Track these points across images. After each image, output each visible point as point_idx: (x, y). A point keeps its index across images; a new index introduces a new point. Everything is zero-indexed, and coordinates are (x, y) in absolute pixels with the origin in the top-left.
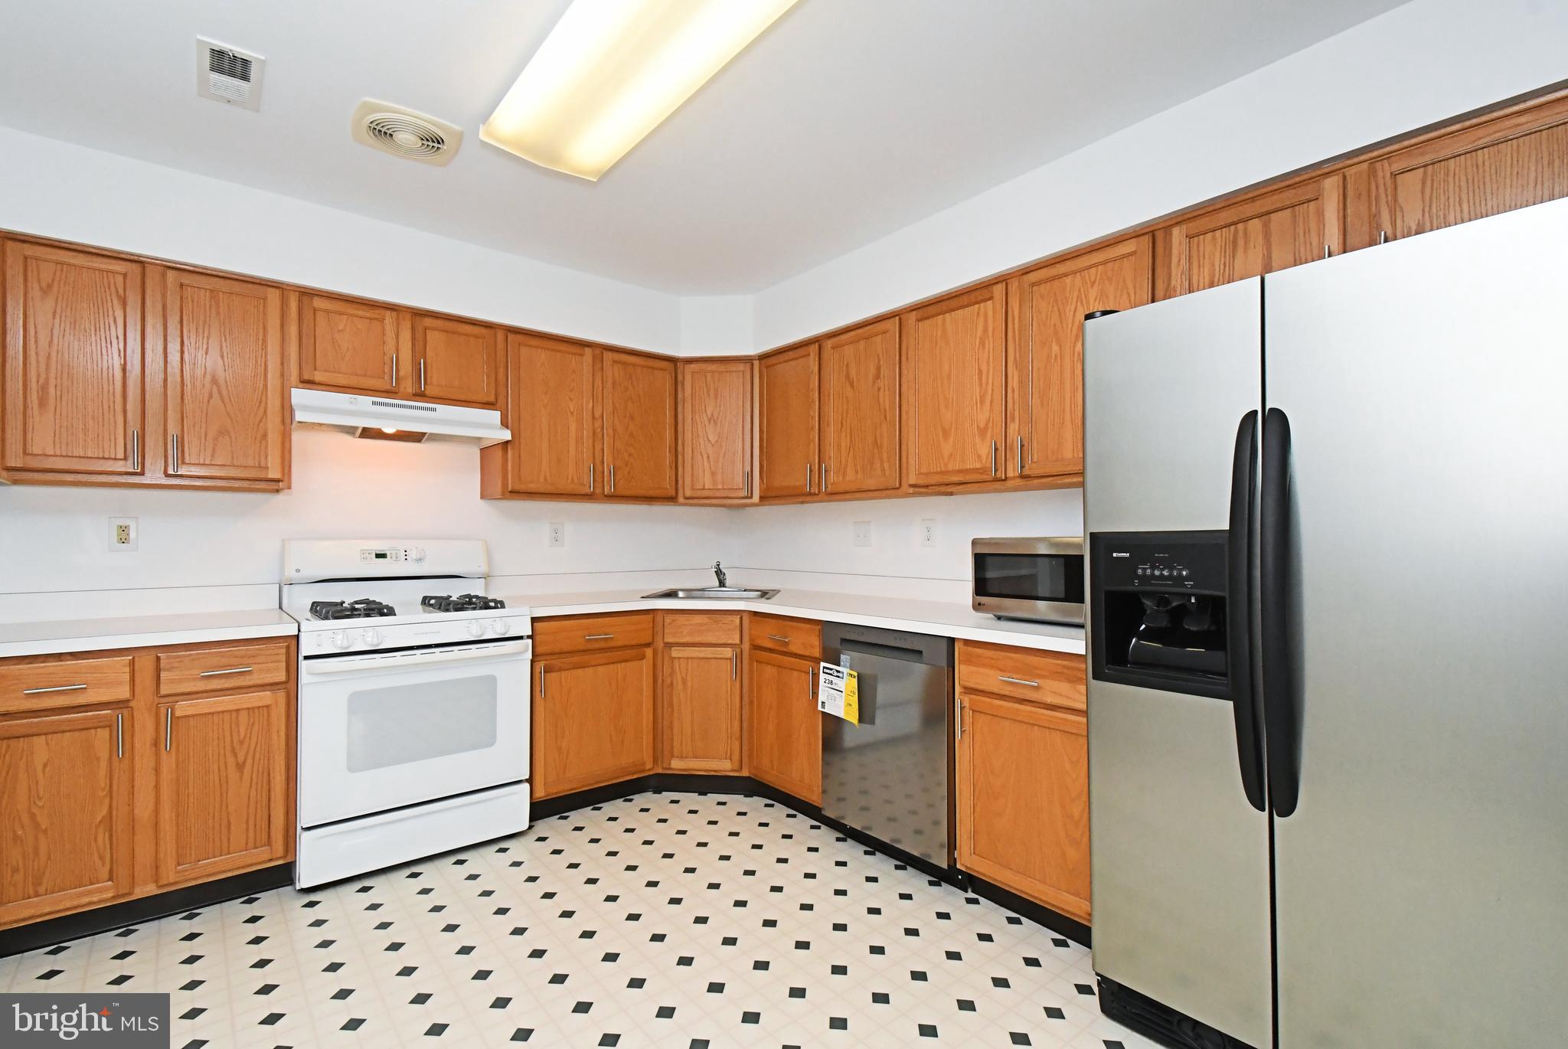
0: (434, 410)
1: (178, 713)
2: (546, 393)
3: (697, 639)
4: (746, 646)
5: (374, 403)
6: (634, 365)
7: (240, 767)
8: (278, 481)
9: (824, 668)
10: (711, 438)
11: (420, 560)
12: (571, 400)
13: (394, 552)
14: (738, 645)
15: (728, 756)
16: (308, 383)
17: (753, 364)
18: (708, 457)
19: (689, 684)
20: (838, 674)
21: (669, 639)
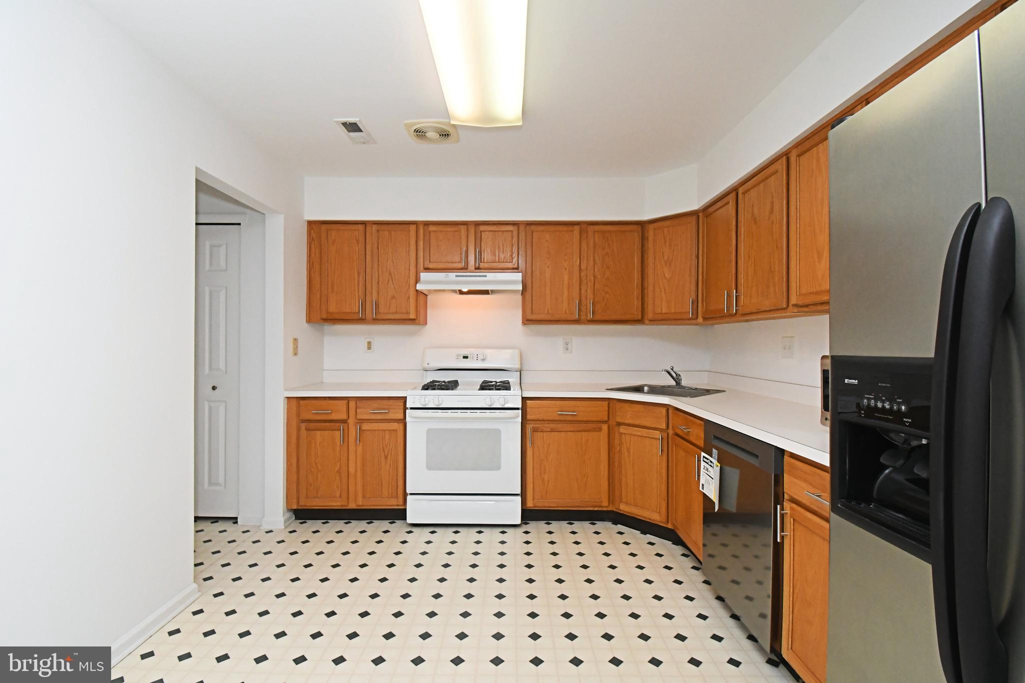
0: (486, 276)
1: (363, 428)
2: (549, 258)
3: (637, 422)
4: (671, 432)
5: (457, 276)
6: (610, 232)
7: (386, 457)
8: (414, 320)
9: (704, 457)
10: (667, 275)
11: (483, 360)
12: (565, 260)
13: (471, 355)
14: (664, 430)
15: (658, 511)
16: (427, 269)
17: (698, 216)
18: (665, 290)
19: (632, 453)
20: (711, 464)
21: (619, 420)
